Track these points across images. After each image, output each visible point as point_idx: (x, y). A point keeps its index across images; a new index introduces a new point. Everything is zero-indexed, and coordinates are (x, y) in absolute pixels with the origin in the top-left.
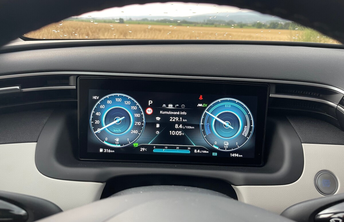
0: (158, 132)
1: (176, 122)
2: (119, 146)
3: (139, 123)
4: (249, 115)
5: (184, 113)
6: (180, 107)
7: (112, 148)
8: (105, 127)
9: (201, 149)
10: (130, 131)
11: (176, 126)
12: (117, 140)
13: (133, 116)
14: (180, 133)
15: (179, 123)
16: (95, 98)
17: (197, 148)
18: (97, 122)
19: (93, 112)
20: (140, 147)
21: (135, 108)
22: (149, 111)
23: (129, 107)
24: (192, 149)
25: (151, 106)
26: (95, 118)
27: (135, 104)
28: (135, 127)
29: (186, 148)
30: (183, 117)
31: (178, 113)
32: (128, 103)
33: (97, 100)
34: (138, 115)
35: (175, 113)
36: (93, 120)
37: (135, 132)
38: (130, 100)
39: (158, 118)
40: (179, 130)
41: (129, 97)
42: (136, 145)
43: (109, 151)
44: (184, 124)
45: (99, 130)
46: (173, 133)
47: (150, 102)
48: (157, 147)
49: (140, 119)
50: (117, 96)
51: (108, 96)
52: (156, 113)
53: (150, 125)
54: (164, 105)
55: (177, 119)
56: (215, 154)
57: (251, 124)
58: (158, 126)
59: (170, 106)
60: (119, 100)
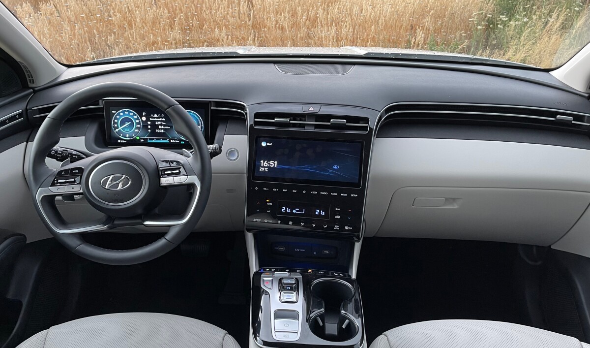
0: (149, 131)
1: (159, 125)
2: (129, 139)
3: (139, 126)
4: (200, 120)
5: (164, 119)
6: (161, 116)
7: (125, 140)
8: (120, 128)
9: (175, 140)
10: (134, 130)
11: (160, 127)
12: (127, 135)
13: (135, 121)
14: (162, 131)
15: (161, 125)
16: (113, 112)
17: (173, 139)
18: (116, 125)
19: (113, 120)
20: (140, 139)
21: (135, 117)
22: (144, 119)
23: (132, 116)
24: (170, 140)
25: (145, 116)
26: (115, 123)
27: (136, 115)
28: (137, 128)
29: (166, 139)
30: (163, 121)
31: (160, 119)
32: (132, 114)
33: (115, 113)
34: (137, 121)
35: (158, 119)
36: (114, 124)
37: (137, 131)
38: (133, 112)
39: (149, 123)
40: (161, 129)
41: (132, 111)
42: (138, 138)
43: (124, 142)
44: (164, 126)
45: (117, 130)
46: (158, 131)
47: (144, 114)
48: (150, 139)
49: (139, 123)
50: (125, 111)
51: (120, 111)
52: (148, 120)
53: (145, 126)
54: (152, 115)
55: (160, 123)
56: (183, 142)
57: (202, 125)
58: (149, 127)
59: (156, 115)
60: (127, 113)
